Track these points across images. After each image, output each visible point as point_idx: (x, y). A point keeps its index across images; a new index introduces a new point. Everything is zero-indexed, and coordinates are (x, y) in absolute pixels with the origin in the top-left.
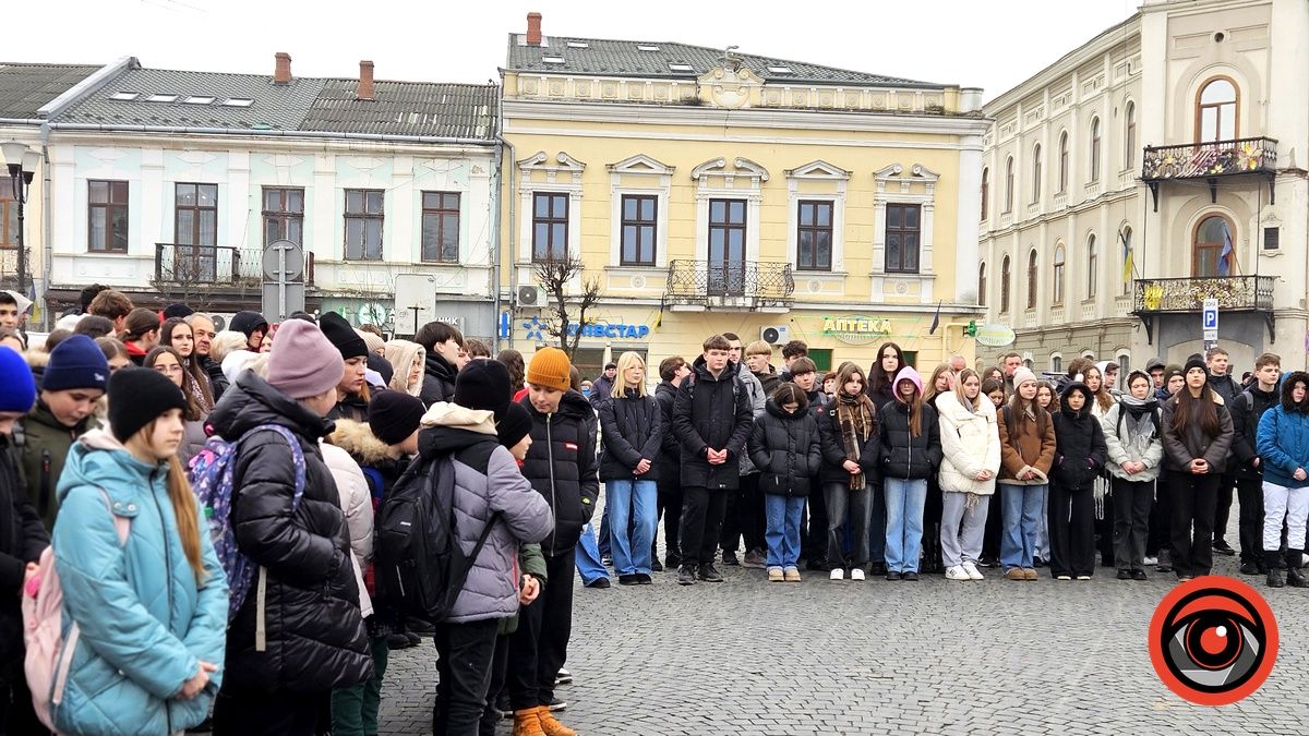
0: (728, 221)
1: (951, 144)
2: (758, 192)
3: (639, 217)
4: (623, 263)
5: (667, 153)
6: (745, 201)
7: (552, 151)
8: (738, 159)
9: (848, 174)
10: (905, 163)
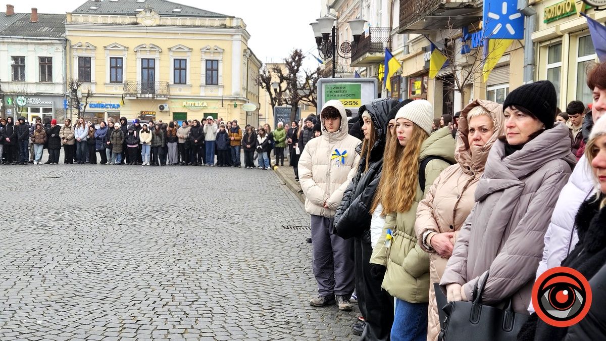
0: (148, 67)
1: (229, 38)
2: (159, 56)
3: (116, 65)
4: (111, 82)
5: (126, 43)
6: (154, 59)
7: (83, 41)
8: (150, 44)
9: (191, 50)
10: (212, 45)
